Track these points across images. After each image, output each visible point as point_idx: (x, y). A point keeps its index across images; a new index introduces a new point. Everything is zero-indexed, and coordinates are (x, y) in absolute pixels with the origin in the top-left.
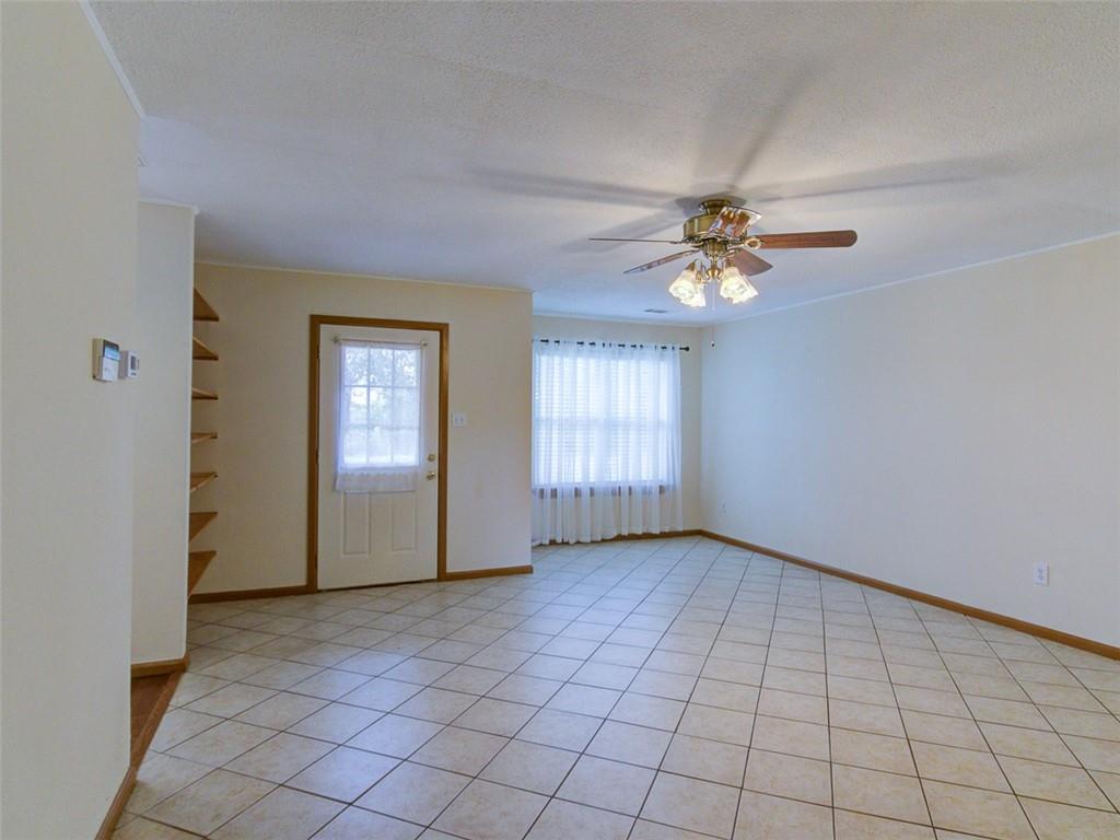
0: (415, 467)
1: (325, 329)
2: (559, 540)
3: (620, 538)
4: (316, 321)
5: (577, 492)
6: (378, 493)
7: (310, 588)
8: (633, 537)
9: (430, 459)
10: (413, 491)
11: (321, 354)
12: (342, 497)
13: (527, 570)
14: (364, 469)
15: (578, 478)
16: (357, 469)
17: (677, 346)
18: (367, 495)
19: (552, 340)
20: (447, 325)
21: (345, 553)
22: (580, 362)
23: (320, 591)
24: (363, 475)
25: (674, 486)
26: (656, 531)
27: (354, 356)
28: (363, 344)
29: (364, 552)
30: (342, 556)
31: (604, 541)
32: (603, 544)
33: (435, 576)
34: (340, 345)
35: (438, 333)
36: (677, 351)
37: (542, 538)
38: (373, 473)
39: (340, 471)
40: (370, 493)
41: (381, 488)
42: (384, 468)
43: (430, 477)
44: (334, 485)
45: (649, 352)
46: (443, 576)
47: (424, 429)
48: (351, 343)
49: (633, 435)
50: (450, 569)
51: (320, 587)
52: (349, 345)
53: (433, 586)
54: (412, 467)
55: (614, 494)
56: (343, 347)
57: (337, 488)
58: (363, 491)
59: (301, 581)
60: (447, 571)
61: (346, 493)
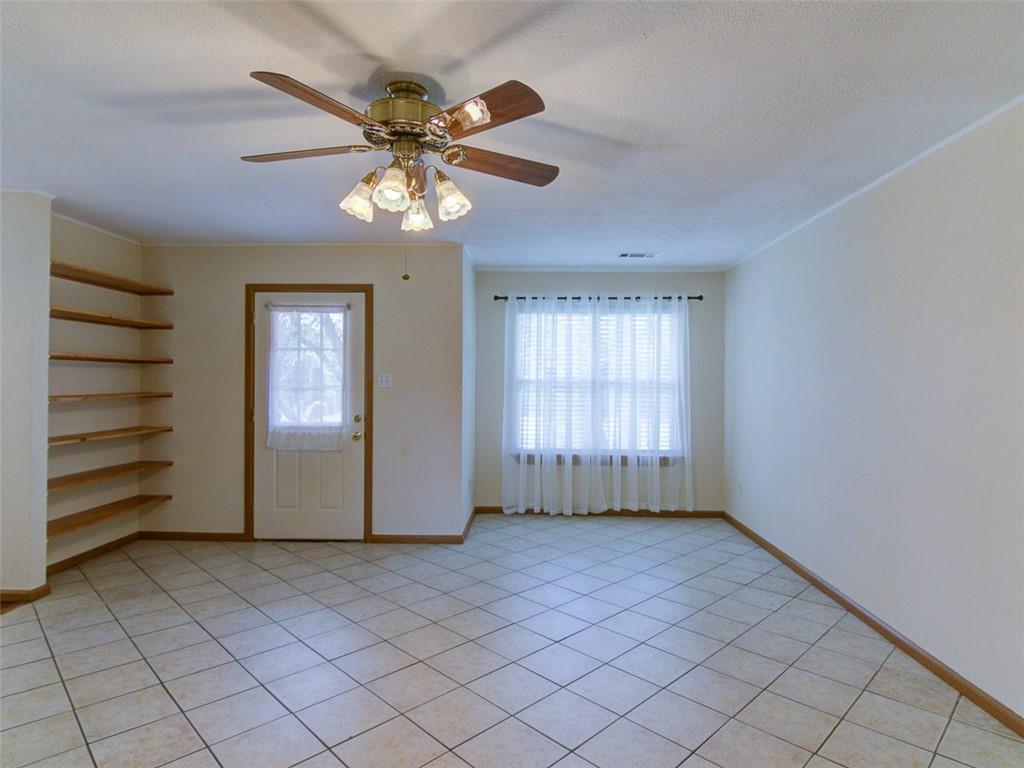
0: (340, 427)
1: (259, 297)
2: (537, 510)
3: (610, 513)
4: (251, 290)
5: (560, 459)
6: (305, 451)
7: (247, 536)
8: (625, 513)
9: (357, 419)
10: (340, 451)
11: (255, 321)
12: (275, 452)
13: (456, 540)
15: (560, 444)
16: (285, 428)
17: (685, 297)
18: (297, 453)
20: (371, 286)
21: (278, 507)
22: (562, 319)
23: (256, 540)
24: (290, 434)
25: (683, 458)
26: (656, 509)
28: (289, 308)
29: (294, 507)
30: (275, 509)
31: (590, 514)
32: (591, 518)
33: (362, 537)
34: (270, 310)
35: (363, 294)
36: (685, 301)
37: (517, 506)
38: (300, 432)
39: (271, 430)
40: (299, 451)
41: (308, 446)
43: (356, 438)
44: (267, 441)
45: (648, 303)
46: (370, 538)
49: (626, 397)
50: (377, 531)
51: (256, 536)
52: (279, 311)
53: (359, 546)
54: (336, 427)
55: (604, 463)
56: (272, 313)
57: (269, 445)
58: (292, 449)
59: (240, 529)
60: (374, 533)
61: (278, 451)
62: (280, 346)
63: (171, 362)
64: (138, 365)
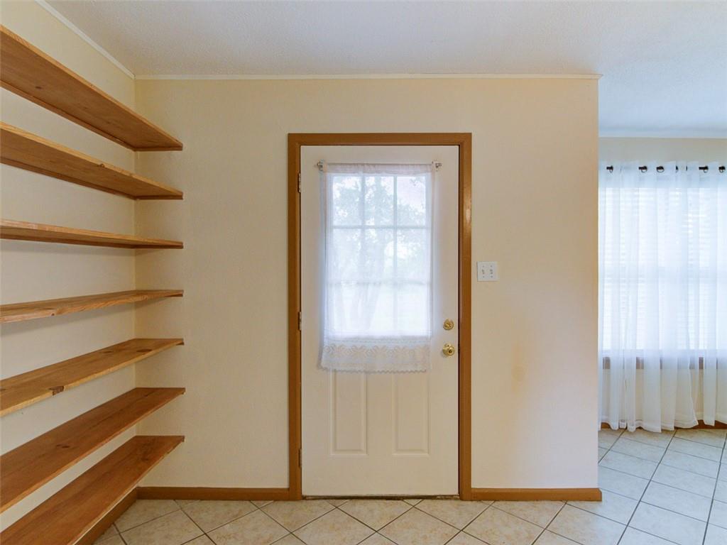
0: (426, 338)
1: (307, 152)
4: (296, 142)
6: (374, 372)
7: (292, 493)
9: (447, 326)
10: (423, 371)
11: (302, 186)
12: (331, 375)
13: (593, 496)
14: (357, 339)
16: (347, 340)
18: (363, 376)
19: (652, 166)
20: (469, 136)
21: (336, 450)
23: (305, 498)
24: (355, 347)
27: (343, 186)
28: (354, 168)
29: (360, 450)
30: (332, 453)
33: (455, 492)
34: (326, 172)
35: (458, 147)
38: (369, 345)
39: (326, 342)
40: (366, 372)
41: (380, 366)
42: (383, 339)
43: (447, 353)
44: (320, 359)
46: (466, 493)
47: (436, 284)
48: (339, 167)
50: (477, 482)
51: (305, 492)
52: (337, 171)
54: (421, 338)
56: (328, 174)
57: (323, 363)
58: (357, 369)
59: (282, 482)
60: (472, 486)
61: (335, 371)
62: (335, 223)
63: (179, 246)
64: (133, 250)
